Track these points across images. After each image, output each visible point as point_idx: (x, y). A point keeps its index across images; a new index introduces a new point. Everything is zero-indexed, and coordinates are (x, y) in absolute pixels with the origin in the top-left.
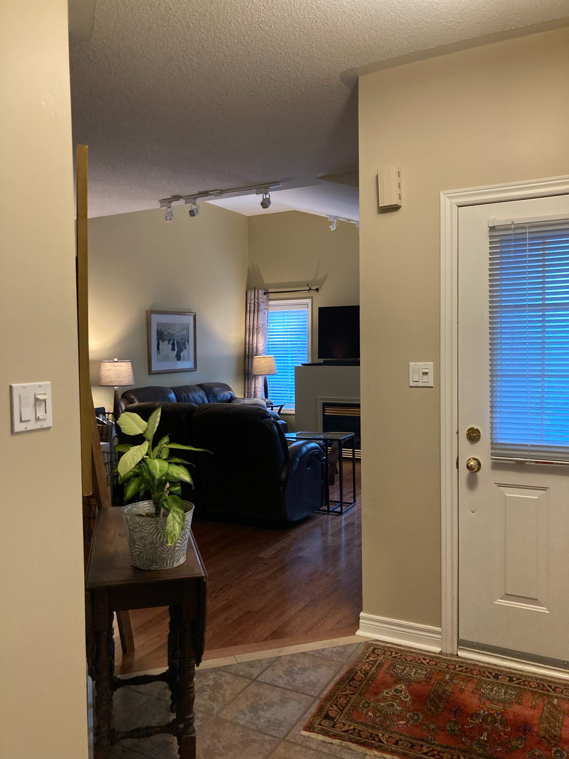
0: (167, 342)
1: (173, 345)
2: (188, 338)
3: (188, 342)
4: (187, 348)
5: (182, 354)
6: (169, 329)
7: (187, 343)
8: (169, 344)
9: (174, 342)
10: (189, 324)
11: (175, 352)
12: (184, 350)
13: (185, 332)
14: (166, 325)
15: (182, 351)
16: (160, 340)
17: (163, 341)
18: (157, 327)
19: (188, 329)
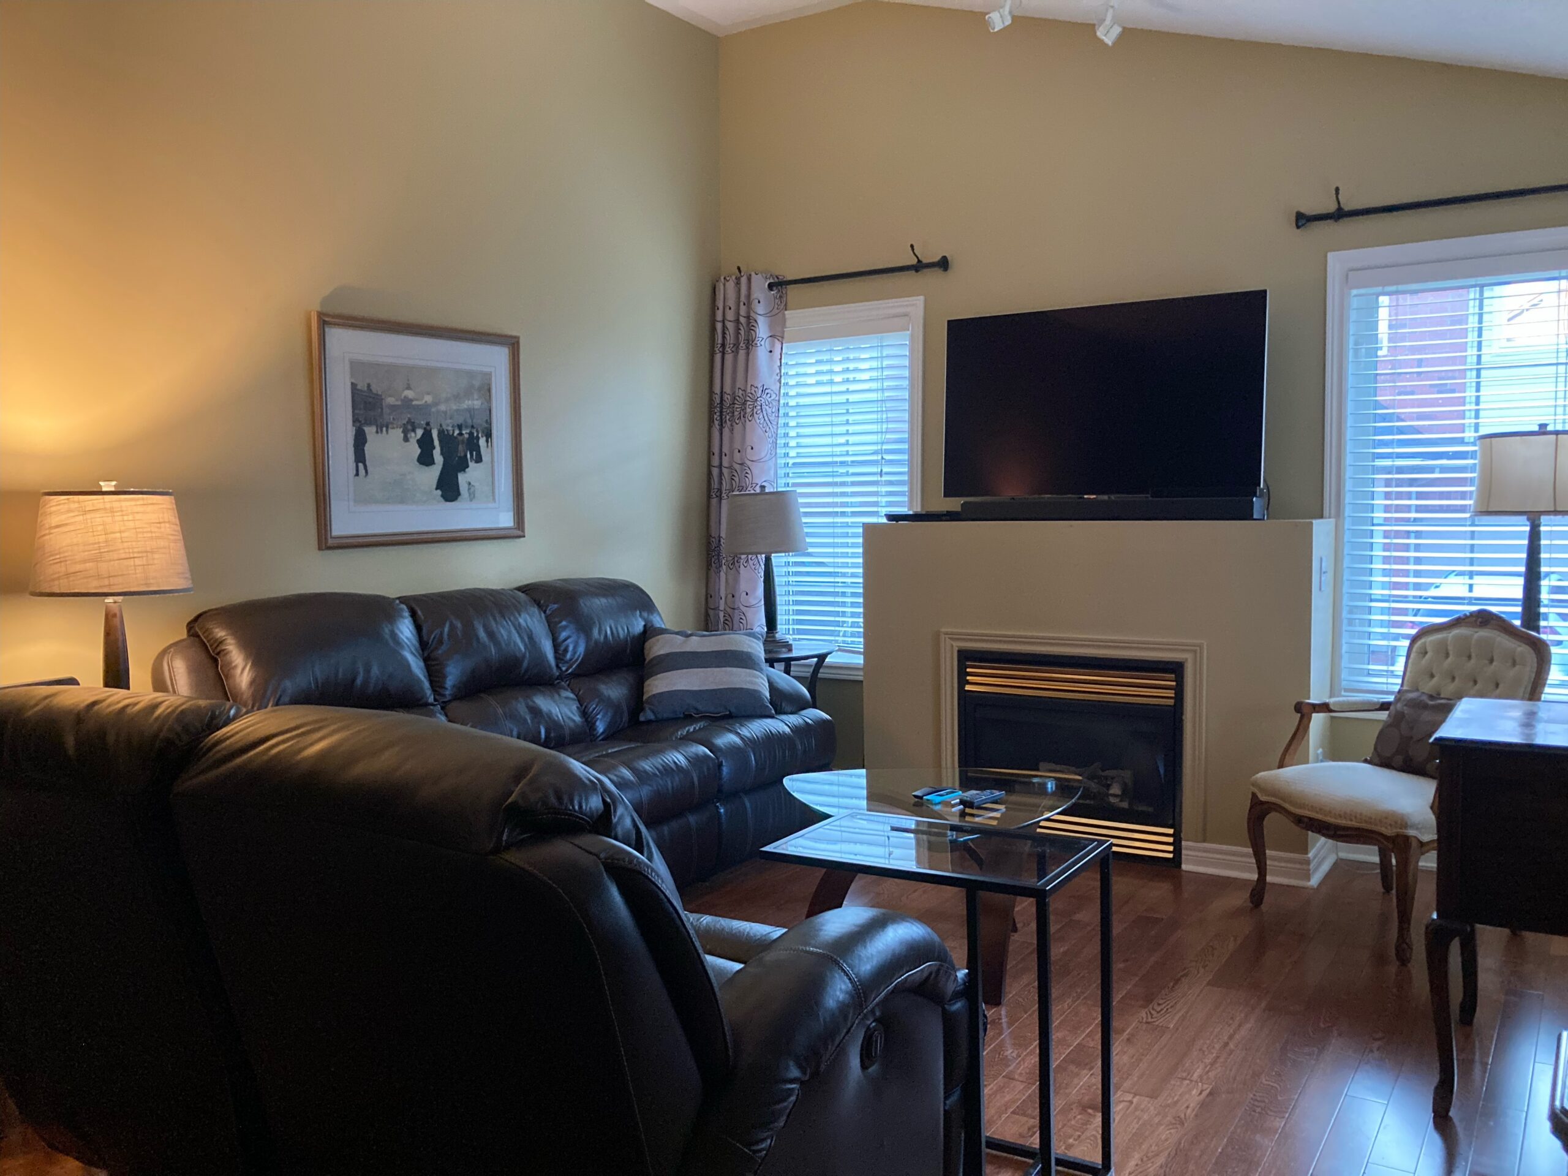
0: (397, 434)
1: (425, 443)
2: (489, 422)
3: (489, 435)
4: (486, 457)
5: (462, 478)
6: (409, 388)
7: (482, 442)
8: (406, 439)
9: (427, 434)
10: (490, 374)
11: (435, 471)
12: (472, 464)
13: (477, 403)
14: (390, 370)
15: (463, 466)
16: (369, 423)
17: (382, 426)
18: (352, 375)
19: (486, 391)
